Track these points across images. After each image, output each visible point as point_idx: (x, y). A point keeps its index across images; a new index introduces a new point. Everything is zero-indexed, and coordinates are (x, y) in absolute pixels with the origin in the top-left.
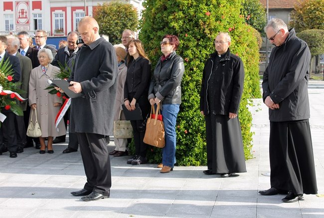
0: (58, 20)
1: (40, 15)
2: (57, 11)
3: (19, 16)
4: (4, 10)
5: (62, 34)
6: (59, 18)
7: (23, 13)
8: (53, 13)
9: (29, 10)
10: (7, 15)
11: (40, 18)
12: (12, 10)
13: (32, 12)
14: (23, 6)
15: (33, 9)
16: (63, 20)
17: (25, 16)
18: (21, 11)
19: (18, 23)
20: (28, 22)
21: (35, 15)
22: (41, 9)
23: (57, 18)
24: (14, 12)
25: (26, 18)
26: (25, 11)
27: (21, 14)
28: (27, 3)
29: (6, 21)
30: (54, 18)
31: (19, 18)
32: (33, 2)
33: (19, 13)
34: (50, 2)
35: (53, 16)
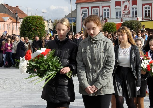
0: (147, 11)
1: (136, 8)
2: (146, 6)
3: (124, 9)
4: (116, 6)
5: (149, 18)
6: (147, 10)
7: (126, 7)
8: (144, 7)
9: (130, 5)
10: (117, 9)
11: (136, 10)
12: (120, 6)
13: (131, 7)
14: (126, 4)
15: (132, 5)
16: (149, 10)
17: (127, 9)
18: (125, 6)
19: (123, 13)
20: (129, 12)
21: (133, 9)
22: (137, 5)
23: (146, 10)
24: (121, 7)
25: (128, 10)
26: (127, 6)
27: (125, 8)
28: (129, 2)
29: (116, 12)
30: (144, 10)
31: (124, 10)
32: (132, 1)
33: (124, 7)
34: (142, 1)
35: (144, 8)
